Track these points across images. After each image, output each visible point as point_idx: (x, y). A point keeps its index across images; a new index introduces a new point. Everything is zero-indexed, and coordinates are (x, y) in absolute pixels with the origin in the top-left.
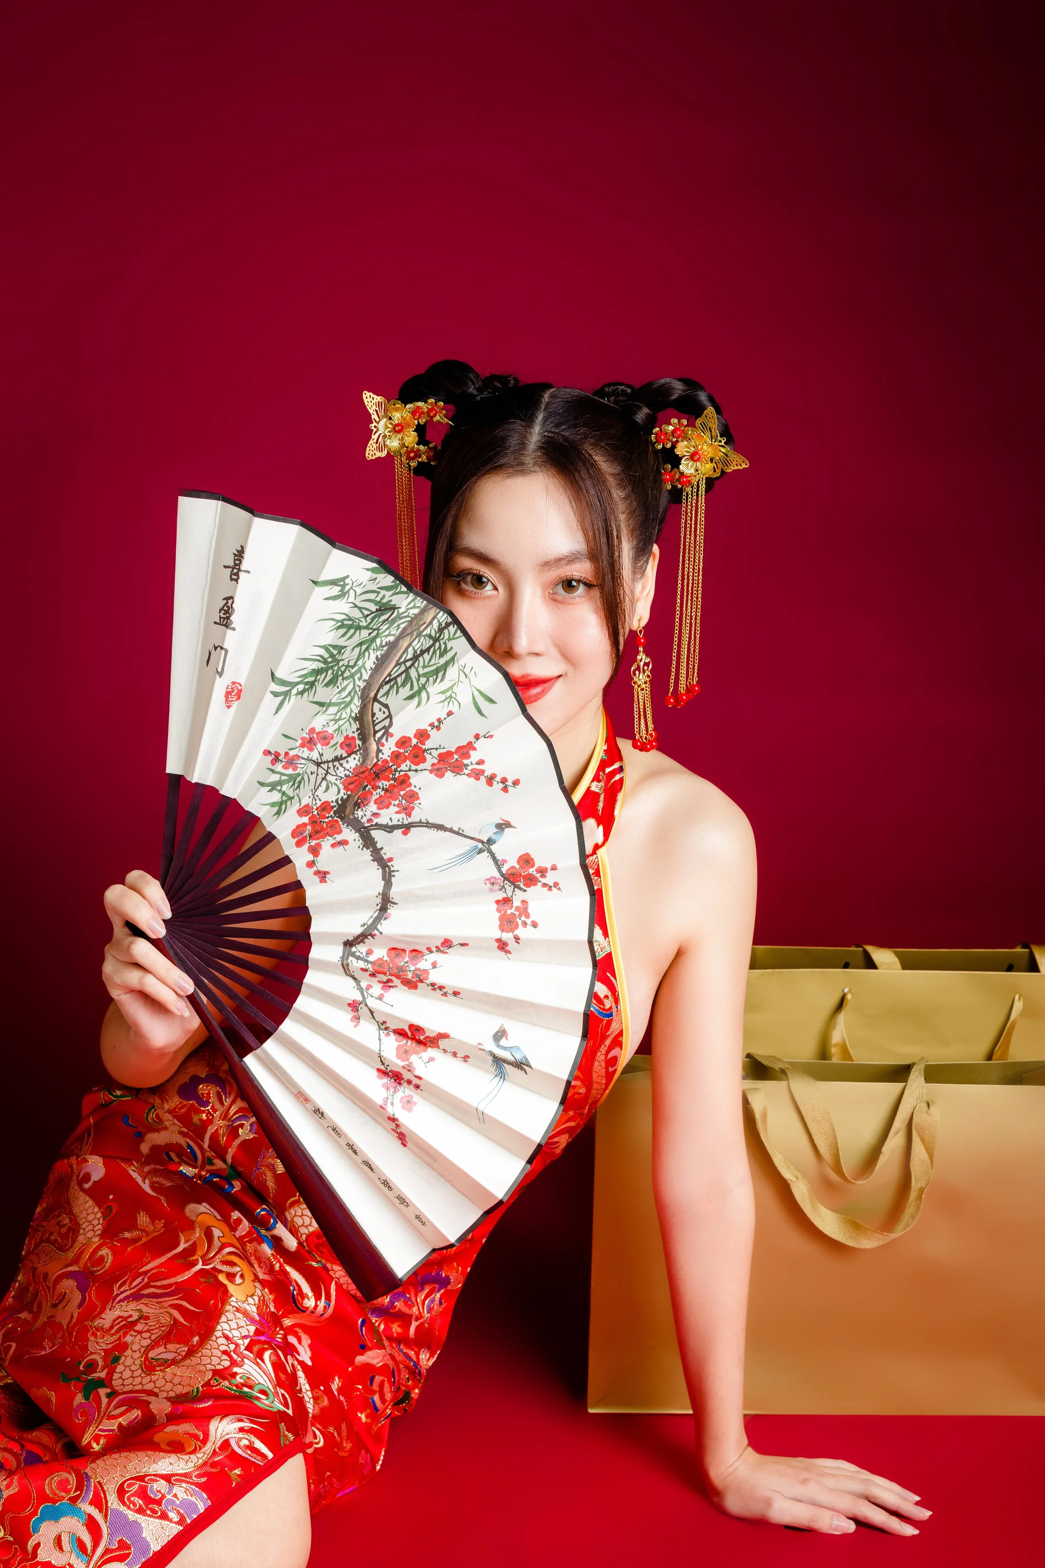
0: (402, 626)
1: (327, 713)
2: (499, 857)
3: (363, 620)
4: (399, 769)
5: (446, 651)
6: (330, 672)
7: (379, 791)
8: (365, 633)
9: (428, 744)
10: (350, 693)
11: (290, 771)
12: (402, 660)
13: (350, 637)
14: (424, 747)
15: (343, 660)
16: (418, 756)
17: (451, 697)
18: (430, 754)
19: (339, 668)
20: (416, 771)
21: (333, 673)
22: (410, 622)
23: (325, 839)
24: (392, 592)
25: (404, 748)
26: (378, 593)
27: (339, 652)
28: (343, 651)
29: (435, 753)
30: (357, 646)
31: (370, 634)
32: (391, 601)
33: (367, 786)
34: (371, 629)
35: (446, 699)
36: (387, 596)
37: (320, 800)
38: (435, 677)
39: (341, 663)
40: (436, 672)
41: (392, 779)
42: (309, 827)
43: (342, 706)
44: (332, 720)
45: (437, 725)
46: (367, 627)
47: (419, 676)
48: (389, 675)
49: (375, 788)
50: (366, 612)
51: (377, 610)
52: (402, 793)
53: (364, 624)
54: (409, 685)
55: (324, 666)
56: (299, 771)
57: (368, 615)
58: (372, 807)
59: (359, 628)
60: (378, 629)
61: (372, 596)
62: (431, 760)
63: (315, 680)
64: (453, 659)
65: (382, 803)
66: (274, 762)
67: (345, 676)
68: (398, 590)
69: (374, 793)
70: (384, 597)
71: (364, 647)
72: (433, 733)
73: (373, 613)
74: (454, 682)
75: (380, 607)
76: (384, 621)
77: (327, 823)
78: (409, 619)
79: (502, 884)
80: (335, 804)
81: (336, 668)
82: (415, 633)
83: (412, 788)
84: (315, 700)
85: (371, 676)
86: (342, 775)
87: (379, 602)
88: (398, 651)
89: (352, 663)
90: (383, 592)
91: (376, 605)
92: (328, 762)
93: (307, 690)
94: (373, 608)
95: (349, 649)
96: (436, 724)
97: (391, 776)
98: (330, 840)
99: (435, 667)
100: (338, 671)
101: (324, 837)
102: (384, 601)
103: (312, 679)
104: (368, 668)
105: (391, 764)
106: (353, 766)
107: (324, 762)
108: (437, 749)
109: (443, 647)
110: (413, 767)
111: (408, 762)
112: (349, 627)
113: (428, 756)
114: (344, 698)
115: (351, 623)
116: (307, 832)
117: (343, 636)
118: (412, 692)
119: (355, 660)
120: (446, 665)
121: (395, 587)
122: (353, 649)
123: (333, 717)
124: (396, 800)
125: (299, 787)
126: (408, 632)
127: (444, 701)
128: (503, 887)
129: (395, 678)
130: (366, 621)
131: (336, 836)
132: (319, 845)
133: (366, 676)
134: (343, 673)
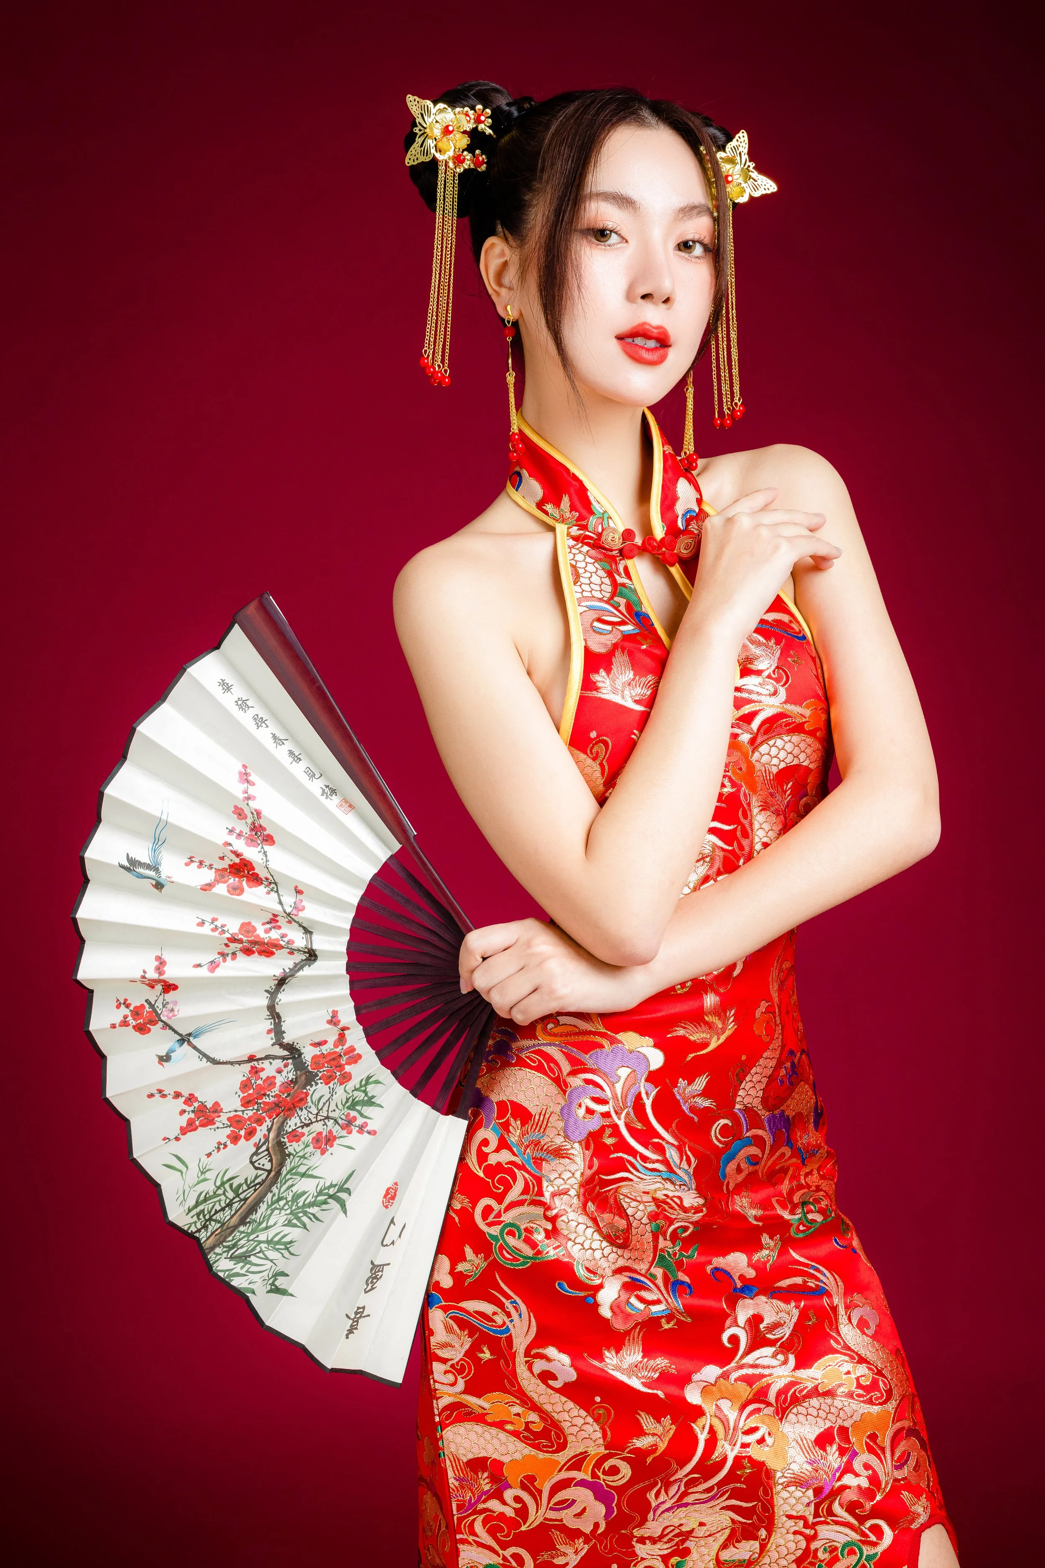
0: (230, 1238)
1: (308, 1167)
2: (169, 1032)
3: (264, 1249)
4: (255, 1111)
5: (198, 1215)
6: (300, 1204)
7: (273, 1094)
8: (263, 1237)
9: (228, 1131)
10: (285, 1183)
11: (353, 1113)
12: (242, 1202)
13: (277, 1234)
14: (232, 1129)
15: (286, 1214)
16: (236, 1121)
17: (202, 1173)
18: (224, 1124)
19: (291, 1208)
20: (236, 1111)
21: (298, 1203)
22: (224, 1241)
23: (328, 1051)
24: (233, 1272)
25: (252, 1127)
26: (247, 1271)
27: (290, 1221)
28: (286, 1222)
29: (218, 1124)
30: (271, 1227)
31: (258, 1236)
32: (235, 1264)
33: (286, 1097)
34: (256, 1241)
35: (205, 1172)
36: (238, 1268)
37: (329, 1087)
38: (208, 1196)
39: (288, 1211)
40: (206, 1200)
41: (260, 1103)
42: (344, 1062)
43: (294, 1171)
44: (306, 1158)
45: (220, 1146)
46: (260, 1242)
47: (224, 1194)
48: (255, 1190)
49: (276, 1096)
50: (261, 1255)
51: (249, 1256)
52: (251, 1091)
53: (263, 1246)
54: (234, 1186)
55: (307, 1210)
56: (346, 1111)
57: (259, 1252)
58: (280, 1080)
59: (268, 1242)
60: (248, 1241)
61: (253, 1269)
62: (223, 1118)
63: (316, 1197)
64: (190, 1211)
65: (270, 1082)
66: (364, 1125)
67: (284, 1201)
68: (227, 1273)
69: (278, 1092)
70: (242, 1268)
71: (264, 1225)
72: (224, 1139)
73: (254, 1255)
74: (194, 1189)
75: (246, 1259)
76: (242, 1247)
77: (324, 1066)
78: (225, 1244)
79: (164, 1009)
80: (318, 1081)
81: (294, 1208)
82: (225, 1227)
83: (242, 1095)
84: (317, 1180)
85: (266, 1194)
86: (305, 1111)
87: (246, 1264)
88: (241, 1213)
89: (276, 1212)
90: (243, 1272)
91: (251, 1261)
92: (317, 1121)
93: (325, 1188)
94: (253, 1259)
95: (280, 1223)
96: (222, 1147)
97: (262, 1106)
98: (325, 1049)
99: (208, 1203)
100: (292, 1205)
101: (329, 1054)
102: (241, 1264)
103: (319, 1198)
104: (265, 1203)
105: (264, 1115)
106: (293, 1118)
107: (321, 1120)
108: (218, 1128)
109: (201, 1217)
110: (240, 1113)
111: (246, 1117)
112: (278, 1243)
113: (226, 1122)
114: (291, 1178)
115: (277, 1247)
116: (344, 1059)
117: (285, 1236)
118: (231, 1182)
119: (274, 1214)
120: (197, 1204)
121: (229, 1276)
122: (275, 1224)
123: (305, 1161)
124: (259, 1084)
125: (348, 1099)
126: (229, 1231)
127: (208, 1170)
128: (164, 1006)
129: (249, 1188)
130: (261, 1248)
131: (319, 1053)
132: (336, 1046)
133: (270, 1195)
134: (287, 1203)
